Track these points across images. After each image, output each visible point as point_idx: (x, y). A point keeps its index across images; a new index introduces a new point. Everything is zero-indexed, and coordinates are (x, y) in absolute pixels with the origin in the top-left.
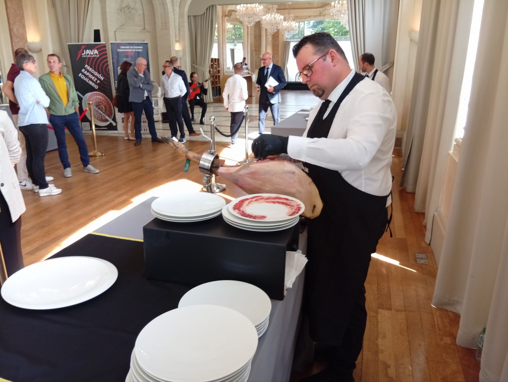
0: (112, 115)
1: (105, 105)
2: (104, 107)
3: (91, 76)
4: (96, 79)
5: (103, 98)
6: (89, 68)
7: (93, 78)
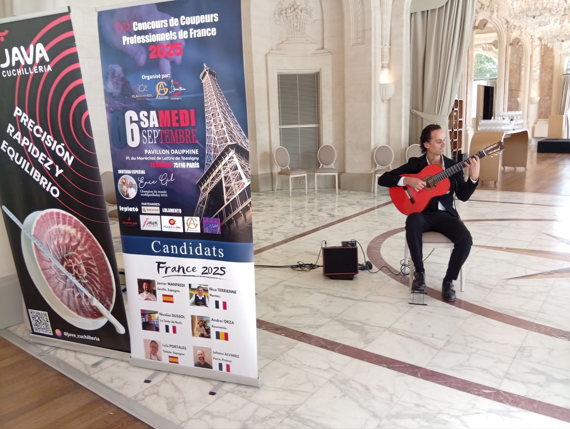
0: (112, 295)
1: (88, 259)
2: (85, 264)
3: (33, 149)
4: (51, 162)
5: (77, 231)
6: (25, 119)
7: (41, 157)
